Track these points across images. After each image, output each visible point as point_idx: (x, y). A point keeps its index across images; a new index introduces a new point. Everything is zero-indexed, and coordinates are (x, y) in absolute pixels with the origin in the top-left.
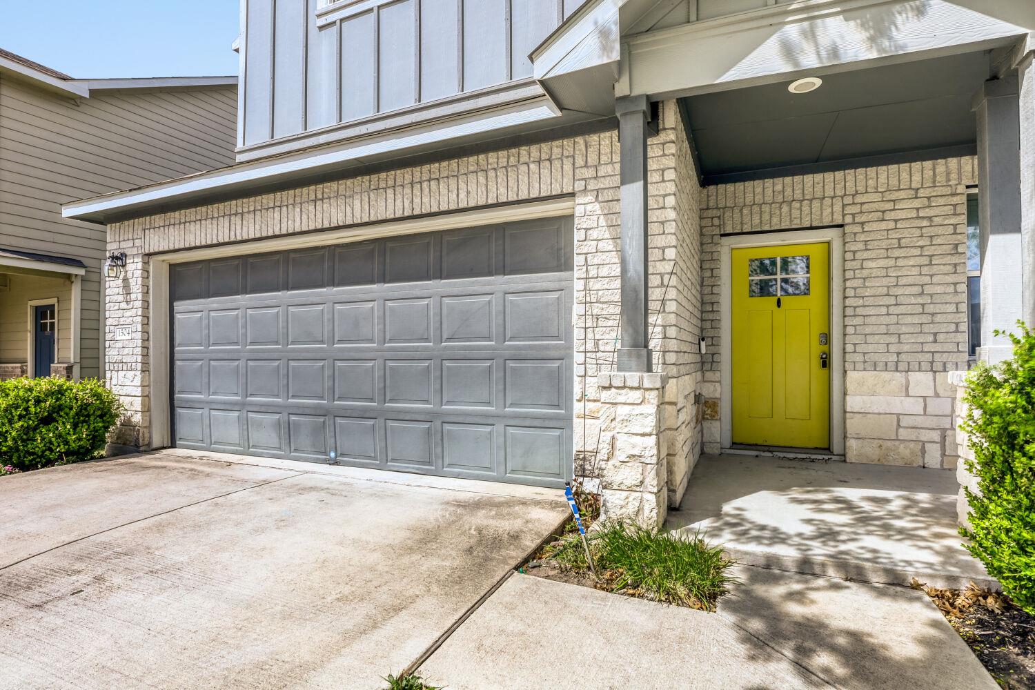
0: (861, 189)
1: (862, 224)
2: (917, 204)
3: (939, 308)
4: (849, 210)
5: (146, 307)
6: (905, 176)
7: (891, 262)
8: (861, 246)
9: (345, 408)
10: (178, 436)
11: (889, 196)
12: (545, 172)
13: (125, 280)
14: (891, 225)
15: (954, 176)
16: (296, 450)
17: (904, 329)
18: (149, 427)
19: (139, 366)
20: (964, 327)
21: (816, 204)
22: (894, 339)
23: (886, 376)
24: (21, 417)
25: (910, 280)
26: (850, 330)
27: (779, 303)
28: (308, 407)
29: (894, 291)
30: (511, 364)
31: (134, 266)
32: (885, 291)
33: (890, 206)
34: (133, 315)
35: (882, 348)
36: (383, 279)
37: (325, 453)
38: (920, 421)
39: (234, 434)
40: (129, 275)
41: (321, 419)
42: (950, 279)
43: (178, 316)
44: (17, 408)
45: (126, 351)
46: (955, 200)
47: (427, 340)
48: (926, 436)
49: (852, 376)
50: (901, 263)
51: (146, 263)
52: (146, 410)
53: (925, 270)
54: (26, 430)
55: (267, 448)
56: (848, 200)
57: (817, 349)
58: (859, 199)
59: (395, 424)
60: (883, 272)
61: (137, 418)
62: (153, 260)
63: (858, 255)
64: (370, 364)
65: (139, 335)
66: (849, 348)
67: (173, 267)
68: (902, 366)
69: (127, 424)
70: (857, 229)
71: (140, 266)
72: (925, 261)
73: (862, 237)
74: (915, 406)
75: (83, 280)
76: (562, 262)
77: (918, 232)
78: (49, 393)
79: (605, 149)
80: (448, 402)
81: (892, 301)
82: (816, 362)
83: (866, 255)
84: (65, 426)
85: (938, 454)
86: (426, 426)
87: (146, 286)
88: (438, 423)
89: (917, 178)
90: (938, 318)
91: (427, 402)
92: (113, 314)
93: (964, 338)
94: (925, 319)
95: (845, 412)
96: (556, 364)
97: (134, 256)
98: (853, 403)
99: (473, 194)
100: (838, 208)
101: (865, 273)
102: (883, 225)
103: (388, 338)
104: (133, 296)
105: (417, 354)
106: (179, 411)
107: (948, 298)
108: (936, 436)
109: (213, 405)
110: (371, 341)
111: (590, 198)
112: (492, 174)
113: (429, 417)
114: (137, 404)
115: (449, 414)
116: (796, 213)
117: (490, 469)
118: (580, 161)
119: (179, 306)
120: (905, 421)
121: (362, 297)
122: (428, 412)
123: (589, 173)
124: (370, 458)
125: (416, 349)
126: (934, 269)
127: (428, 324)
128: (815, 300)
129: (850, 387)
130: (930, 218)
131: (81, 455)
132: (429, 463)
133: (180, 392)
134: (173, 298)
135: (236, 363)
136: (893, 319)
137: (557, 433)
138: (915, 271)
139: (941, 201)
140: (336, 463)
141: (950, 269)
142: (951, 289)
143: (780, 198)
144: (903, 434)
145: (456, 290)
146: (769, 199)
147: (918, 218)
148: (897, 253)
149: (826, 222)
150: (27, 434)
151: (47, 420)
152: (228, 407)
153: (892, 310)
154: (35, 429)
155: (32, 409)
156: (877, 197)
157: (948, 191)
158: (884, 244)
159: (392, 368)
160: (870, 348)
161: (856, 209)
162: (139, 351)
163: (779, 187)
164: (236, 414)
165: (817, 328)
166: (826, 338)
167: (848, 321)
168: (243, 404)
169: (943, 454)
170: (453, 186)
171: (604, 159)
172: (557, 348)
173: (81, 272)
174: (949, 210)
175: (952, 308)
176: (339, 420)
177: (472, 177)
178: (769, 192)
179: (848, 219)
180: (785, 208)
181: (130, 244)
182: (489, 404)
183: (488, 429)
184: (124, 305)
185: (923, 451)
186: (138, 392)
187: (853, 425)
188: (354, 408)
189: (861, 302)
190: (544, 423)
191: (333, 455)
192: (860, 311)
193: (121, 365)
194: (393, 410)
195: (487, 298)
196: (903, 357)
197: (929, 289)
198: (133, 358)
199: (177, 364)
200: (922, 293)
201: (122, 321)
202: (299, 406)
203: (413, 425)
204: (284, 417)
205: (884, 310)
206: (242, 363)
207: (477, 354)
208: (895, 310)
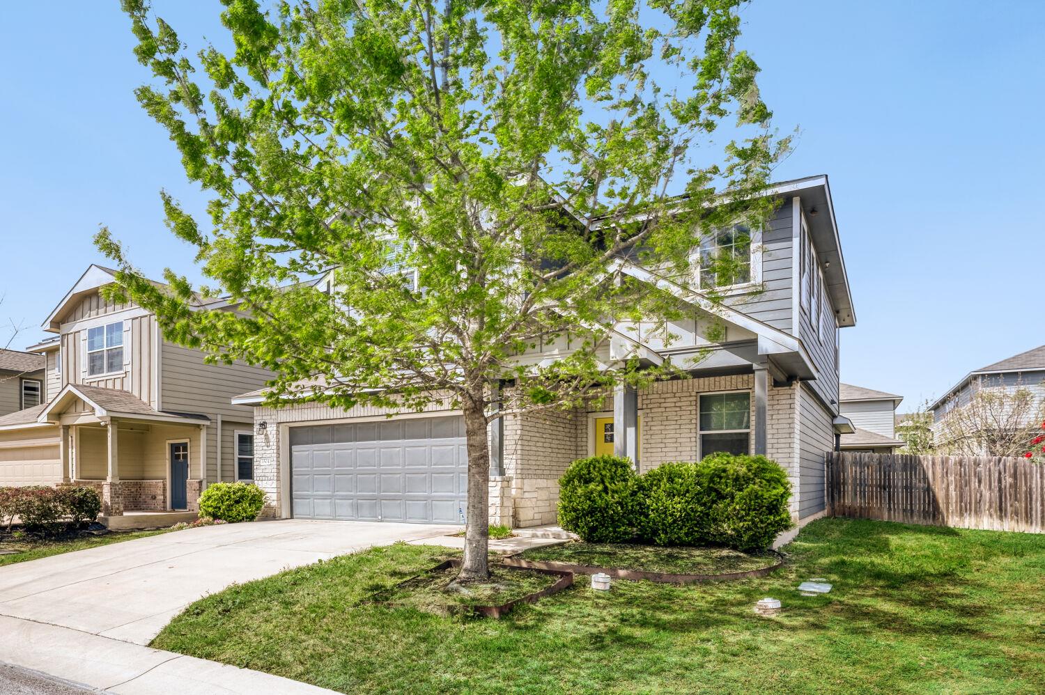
0: (650, 392)
1: (651, 409)
2: (675, 400)
3: (683, 449)
4: (646, 402)
5: (278, 449)
6: (670, 386)
7: (663, 427)
8: (650, 419)
9: (387, 496)
10: (295, 513)
11: (663, 396)
13: (266, 435)
14: (663, 410)
15: (691, 387)
16: (360, 516)
18: (280, 508)
19: (275, 478)
24: (227, 500)
25: (671, 436)
28: (367, 496)
29: (664, 441)
30: (461, 475)
31: (272, 429)
32: (660, 440)
33: (663, 400)
34: (271, 452)
36: (404, 438)
37: (376, 517)
39: (328, 510)
40: (269, 433)
41: (374, 501)
43: (294, 453)
44: (225, 495)
45: (267, 471)
46: (691, 399)
47: (425, 465)
50: (667, 427)
51: (278, 427)
52: (279, 499)
53: (678, 431)
54: (229, 506)
56: (645, 397)
58: (649, 397)
59: (410, 502)
60: (659, 432)
61: (274, 504)
62: (281, 426)
64: (398, 476)
65: (275, 463)
67: (291, 429)
69: (269, 507)
70: (649, 411)
71: (275, 428)
73: (650, 415)
75: (208, 427)
77: (675, 413)
78: (239, 490)
80: (435, 492)
81: (663, 445)
83: (652, 423)
84: (245, 505)
86: (425, 502)
87: (278, 438)
88: (430, 501)
89: (675, 388)
90: (683, 453)
91: (425, 492)
92: (258, 452)
94: (677, 454)
97: (271, 423)
100: (640, 401)
101: (652, 432)
102: (660, 410)
103: (407, 463)
104: (271, 444)
105: (420, 471)
106: (295, 500)
107: (687, 444)
109: (316, 497)
110: (398, 465)
113: (426, 498)
114: (274, 497)
115: (434, 496)
117: (453, 520)
119: (294, 448)
121: (393, 445)
122: (425, 496)
124: (398, 518)
125: (420, 469)
126: (682, 431)
127: (426, 457)
130: (680, 407)
131: (251, 518)
133: (296, 491)
134: (291, 445)
135: (328, 476)
136: (664, 454)
138: (674, 431)
139: (685, 399)
140: (382, 521)
141: (688, 431)
142: (688, 440)
145: (438, 443)
147: (675, 407)
148: (665, 423)
150: (229, 508)
151: (237, 502)
152: (324, 498)
153: (663, 450)
154: (232, 506)
155: (232, 496)
156: (657, 396)
157: (688, 394)
158: (660, 419)
159: (408, 477)
161: (648, 402)
162: (275, 470)
164: (329, 501)
168: (333, 496)
173: (208, 423)
174: (688, 403)
175: (689, 449)
176: (383, 501)
179: (645, 406)
181: (269, 417)
182: (453, 492)
184: (265, 448)
186: (275, 490)
188: (390, 495)
189: (649, 446)
191: (379, 517)
192: (650, 450)
193: (264, 478)
194: (408, 496)
195: (451, 447)
197: (679, 440)
198: (272, 474)
199: (294, 477)
200: (676, 442)
201: (264, 456)
202: (363, 496)
203: (418, 502)
204: (355, 501)
205: (660, 450)
206: (332, 476)
207: (446, 471)
208: (664, 450)
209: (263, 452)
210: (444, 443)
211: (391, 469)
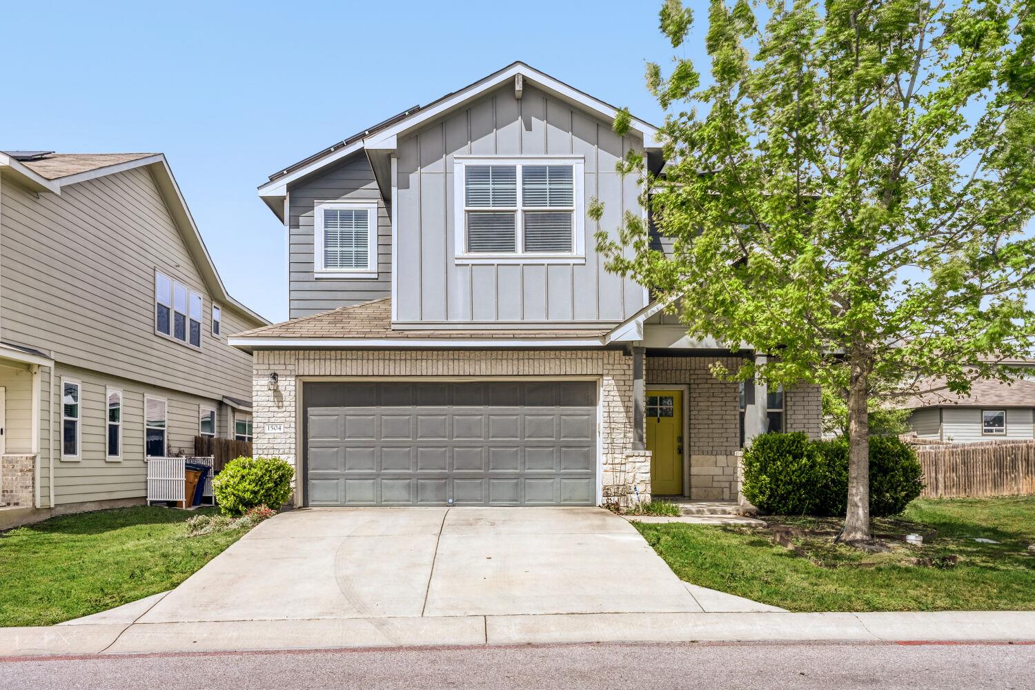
0: (697, 367)
1: (698, 384)
3: (728, 426)
4: (693, 377)
5: (296, 411)
7: (710, 404)
8: (697, 395)
9: (459, 474)
10: (310, 498)
12: (590, 364)
13: (276, 392)
14: (710, 386)
15: (735, 366)
16: (422, 501)
17: (715, 435)
19: (293, 451)
20: (738, 435)
21: (678, 372)
22: (711, 440)
23: (708, 457)
25: (717, 413)
26: (693, 435)
27: (659, 421)
28: (432, 475)
29: (711, 417)
30: (564, 449)
31: (289, 384)
32: (707, 417)
34: (287, 415)
35: (706, 444)
36: (488, 404)
37: (445, 501)
38: (721, 478)
39: (368, 494)
40: (282, 388)
41: (443, 481)
42: (733, 413)
43: (311, 418)
45: (278, 441)
47: (516, 437)
48: (724, 484)
49: (693, 457)
50: (714, 404)
51: (295, 382)
53: (723, 408)
55: (397, 501)
56: (692, 372)
57: (676, 444)
58: (696, 372)
59: (496, 481)
60: (706, 408)
62: (300, 380)
63: (696, 399)
64: (479, 449)
65: (292, 430)
66: (692, 444)
68: (714, 453)
70: (696, 386)
72: (723, 404)
73: (698, 391)
74: (718, 471)
76: (592, 402)
79: (617, 358)
80: (529, 469)
81: (710, 422)
82: (676, 452)
83: (699, 399)
85: (728, 493)
86: (515, 481)
87: (296, 397)
90: (728, 430)
91: (516, 469)
92: (262, 414)
93: (738, 440)
94: (723, 431)
95: (690, 475)
96: (587, 449)
97: (288, 376)
98: (694, 470)
99: (553, 369)
100: (687, 375)
101: (699, 408)
102: (706, 386)
103: (491, 435)
104: (287, 404)
105: (510, 444)
106: (311, 482)
107: (732, 421)
108: (727, 485)
109: (349, 477)
110: (480, 437)
111: (610, 378)
112: (563, 361)
113: (517, 477)
115: (529, 474)
116: (669, 376)
117: (552, 500)
118: (606, 361)
119: (311, 410)
120: (716, 478)
121: (474, 412)
122: (517, 474)
123: (610, 367)
124: (478, 500)
125: (510, 441)
126: (727, 408)
127: (517, 428)
128: (675, 420)
129: (693, 462)
130: (725, 384)
132: (516, 501)
133: (314, 469)
134: (306, 405)
135: (371, 449)
136: (710, 431)
137: (587, 481)
138: (719, 408)
140: (453, 505)
141: (733, 408)
142: (733, 417)
143: (661, 368)
144: (715, 484)
145: (534, 412)
146: (656, 368)
148: (712, 399)
149: (682, 381)
152: (363, 477)
158: (707, 394)
159: (493, 451)
160: (701, 444)
161: (696, 377)
162: (292, 441)
163: (661, 362)
164: (371, 481)
165: (676, 434)
166: (681, 439)
167: (692, 431)
168: (378, 475)
169: (730, 493)
170: (542, 364)
171: (616, 362)
172: (587, 442)
175: (734, 426)
176: (456, 481)
177: (553, 361)
178: (656, 364)
179: (692, 381)
180: (664, 373)
181: (282, 367)
182: (552, 469)
183: (552, 481)
184: (276, 409)
185: (723, 492)
187: (694, 481)
188: (467, 474)
189: (697, 422)
190: (580, 477)
191: (451, 501)
192: (697, 426)
193: (272, 450)
194: (494, 474)
195: (551, 417)
196: (715, 448)
197: (725, 417)
198: (287, 446)
199: (311, 450)
200: (722, 419)
201: (272, 420)
202: (425, 474)
203: (506, 481)
204: (413, 481)
205: (706, 426)
206: (377, 449)
207: (545, 444)
208: (711, 426)
209: (270, 415)
210: (541, 413)
211: (471, 442)
